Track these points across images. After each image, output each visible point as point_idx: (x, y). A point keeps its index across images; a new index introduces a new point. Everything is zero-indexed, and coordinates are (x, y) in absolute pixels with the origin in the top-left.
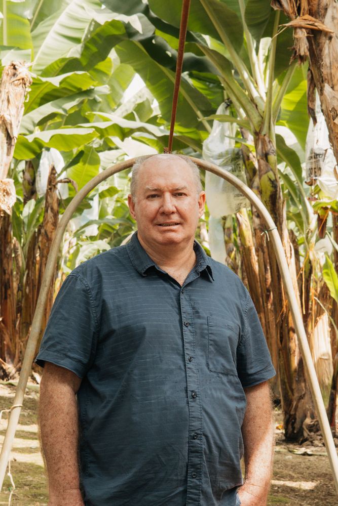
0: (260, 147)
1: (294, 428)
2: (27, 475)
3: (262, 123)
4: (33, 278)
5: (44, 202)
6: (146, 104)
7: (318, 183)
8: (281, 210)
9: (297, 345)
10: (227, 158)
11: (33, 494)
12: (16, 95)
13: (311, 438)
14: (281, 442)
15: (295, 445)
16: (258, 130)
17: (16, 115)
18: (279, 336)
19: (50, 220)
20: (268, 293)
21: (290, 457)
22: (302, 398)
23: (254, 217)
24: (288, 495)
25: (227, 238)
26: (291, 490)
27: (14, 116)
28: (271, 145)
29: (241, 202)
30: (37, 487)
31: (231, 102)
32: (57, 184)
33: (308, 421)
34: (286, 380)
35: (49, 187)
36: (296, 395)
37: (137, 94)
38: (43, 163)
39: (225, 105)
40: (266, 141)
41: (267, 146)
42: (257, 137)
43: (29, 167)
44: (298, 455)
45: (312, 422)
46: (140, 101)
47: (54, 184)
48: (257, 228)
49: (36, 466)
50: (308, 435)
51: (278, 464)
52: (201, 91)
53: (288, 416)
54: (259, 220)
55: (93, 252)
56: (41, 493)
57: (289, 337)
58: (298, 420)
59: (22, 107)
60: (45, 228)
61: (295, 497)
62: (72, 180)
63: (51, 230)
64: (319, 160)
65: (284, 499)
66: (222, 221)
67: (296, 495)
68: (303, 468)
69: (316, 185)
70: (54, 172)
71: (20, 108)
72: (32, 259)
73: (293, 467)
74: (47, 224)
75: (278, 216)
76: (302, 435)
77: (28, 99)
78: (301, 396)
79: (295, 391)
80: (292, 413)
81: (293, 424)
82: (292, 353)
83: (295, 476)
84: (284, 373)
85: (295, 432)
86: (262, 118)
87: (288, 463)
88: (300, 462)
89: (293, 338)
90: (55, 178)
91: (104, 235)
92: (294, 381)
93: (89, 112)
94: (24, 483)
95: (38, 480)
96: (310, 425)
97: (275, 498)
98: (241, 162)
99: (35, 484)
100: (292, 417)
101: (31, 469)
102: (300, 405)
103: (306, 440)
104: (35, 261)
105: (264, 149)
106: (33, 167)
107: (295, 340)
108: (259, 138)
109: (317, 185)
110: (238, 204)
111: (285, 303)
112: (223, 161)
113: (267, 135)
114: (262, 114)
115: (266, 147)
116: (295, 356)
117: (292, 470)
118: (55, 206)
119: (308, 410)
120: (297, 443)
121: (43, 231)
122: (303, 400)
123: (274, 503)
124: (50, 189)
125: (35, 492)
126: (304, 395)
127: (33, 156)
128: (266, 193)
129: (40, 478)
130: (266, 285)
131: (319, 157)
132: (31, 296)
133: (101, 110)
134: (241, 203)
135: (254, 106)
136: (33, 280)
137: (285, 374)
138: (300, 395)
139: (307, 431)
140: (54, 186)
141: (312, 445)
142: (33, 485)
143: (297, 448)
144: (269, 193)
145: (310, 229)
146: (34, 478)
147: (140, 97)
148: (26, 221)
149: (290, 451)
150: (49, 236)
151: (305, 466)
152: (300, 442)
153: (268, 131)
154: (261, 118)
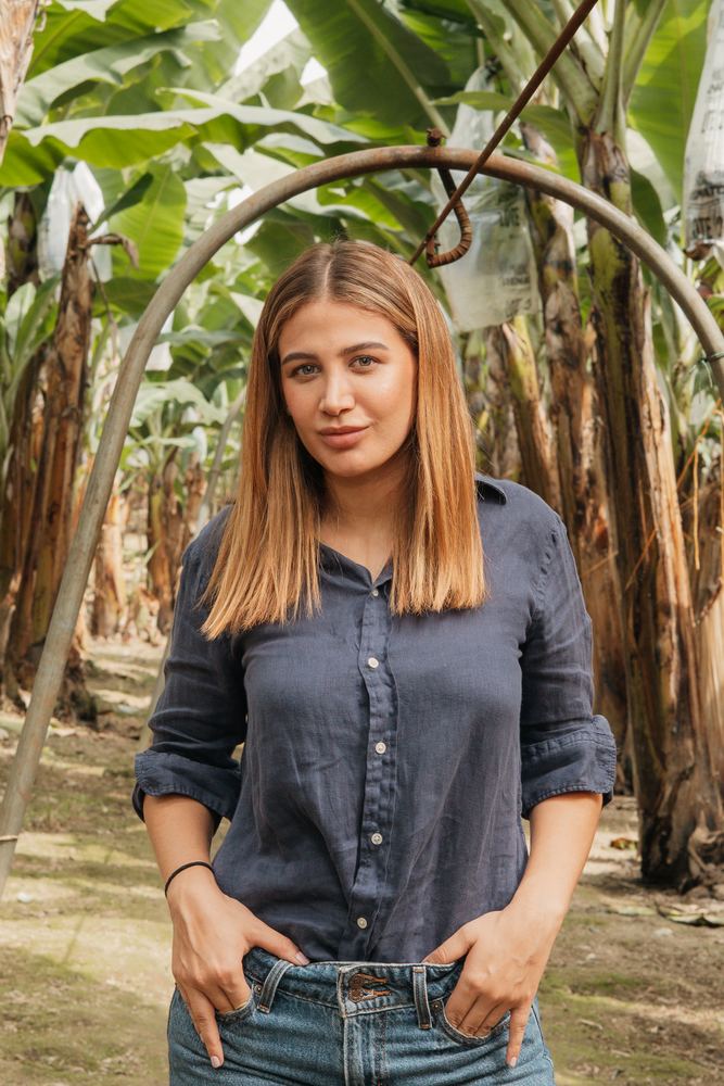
0: (591, 162)
1: (665, 852)
2: (13, 989)
3: (597, 105)
4: (23, 464)
5: (58, 289)
6: (289, 77)
7: (715, 252)
8: (639, 314)
9: (676, 646)
10: (489, 194)
11: (30, 1048)
12: (15, 13)
13: (709, 878)
14: (633, 886)
15: (668, 894)
16: (586, 122)
17: (13, 62)
18: (631, 621)
19: (72, 330)
20: (580, 512)
21: (664, 931)
22: (687, 778)
23: (549, 332)
24: (688, 1052)
25: (469, 381)
26: (694, 1034)
27: (9, 65)
28: (618, 157)
29: (519, 296)
30: (38, 1024)
31: (500, 66)
32: (89, 246)
33: (701, 835)
34: (647, 732)
35: (72, 253)
36: (673, 769)
37: (266, 55)
38: (56, 201)
39: (486, 73)
40: (605, 148)
41: (608, 160)
42: (585, 139)
43: (24, 209)
44: (685, 927)
45: (709, 837)
46: (273, 70)
47: (82, 246)
48: (556, 357)
49: (36, 957)
50: (702, 870)
51: (640, 952)
52: (427, 42)
53: (650, 820)
54: (560, 338)
55: (156, 406)
56: (49, 1046)
57: (656, 625)
58: (676, 833)
59: (28, 45)
60: (58, 348)
61: (708, 1059)
62: (125, 238)
63: (73, 353)
64: (718, 200)
65: (681, 1064)
66: (460, 342)
67: (711, 1051)
68: (706, 966)
69: (708, 258)
70: (84, 219)
71: (23, 45)
72: (23, 419)
73: (683, 961)
74: (63, 339)
75: (632, 328)
76: (687, 869)
77: (44, 23)
78: (684, 773)
79: (669, 759)
80: (662, 813)
81: (665, 839)
82: (663, 664)
83: (694, 991)
84: (642, 715)
85: (669, 861)
86: (598, 93)
87: (667, 951)
88: (695, 949)
89: (667, 627)
90: (86, 233)
91: (179, 367)
92: (668, 735)
93: (163, 89)
94: (5, 1012)
95: (40, 1003)
96: (705, 845)
97: (660, 1062)
98: (520, 204)
99: (32, 1016)
100: (662, 823)
101: (21, 969)
102: (681, 795)
103: (696, 882)
104: (28, 424)
105: (601, 167)
106: (31, 210)
107: (671, 632)
108: (589, 141)
109: (713, 259)
110: (513, 302)
111: (647, 542)
112: (481, 200)
113: (609, 134)
114: (596, 84)
115: (606, 163)
116: (669, 672)
117: (679, 970)
118: (84, 298)
119: (701, 806)
120: (674, 891)
121: (51, 355)
122: (688, 783)
123: (660, 1077)
124: (74, 258)
125: (34, 1044)
126: (692, 769)
127: (38, 180)
128: (604, 272)
129: (45, 997)
130: (576, 492)
131: (719, 193)
132: (17, 506)
133: (189, 86)
134: (518, 300)
135: (579, 64)
136: (23, 469)
137: (646, 717)
138: (681, 770)
139: (699, 860)
140: (84, 252)
141: (713, 897)
142: (28, 1019)
143: (679, 906)
144: (611, 274)
145: (681, 364)
146: (31, 996)
147: (275, 60)
148: (13, 332)
149: (663, 915)
150: (68, 367)
151: (711, 961)
152: (681, 887)
153: (610, 124)
154: (592, 95)
